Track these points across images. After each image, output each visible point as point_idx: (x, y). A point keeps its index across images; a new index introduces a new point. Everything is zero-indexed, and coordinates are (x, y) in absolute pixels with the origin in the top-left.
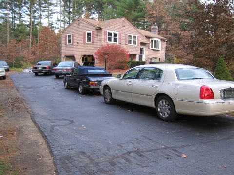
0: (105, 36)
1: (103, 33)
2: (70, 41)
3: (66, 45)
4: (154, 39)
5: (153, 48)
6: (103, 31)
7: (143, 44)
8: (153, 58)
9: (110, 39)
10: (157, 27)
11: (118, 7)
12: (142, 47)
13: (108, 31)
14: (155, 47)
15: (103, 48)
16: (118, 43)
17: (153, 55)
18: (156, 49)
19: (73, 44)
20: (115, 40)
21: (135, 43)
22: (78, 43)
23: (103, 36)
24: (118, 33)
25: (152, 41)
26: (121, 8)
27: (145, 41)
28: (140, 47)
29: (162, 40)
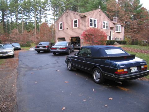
0: (88, 22)
1: (87, 20)
2: (61, 28)
3: (58, 30)
4: (117, 25)
5: (117, 31)
6: (87, 18)
7: (112, 28)
8: (117, 38)
9: (91, 25)
10: (117, 18)
11: (88, 7)
12: (111, 30)
13: (90, 18)
14: (118, 31)
15: (87, 31)
16: (96, 27)
17: (117, 36)
18: (119, 32)
19: (63, 29)
20: (95, 25)
21: (107, 27)
22: (67, 28)
23: (87, 22)
24: (96, 20)
25: (116, 26)
26: (90, 7)
27: (113, 26)
28: (110, 30)
29: (122, 26)
